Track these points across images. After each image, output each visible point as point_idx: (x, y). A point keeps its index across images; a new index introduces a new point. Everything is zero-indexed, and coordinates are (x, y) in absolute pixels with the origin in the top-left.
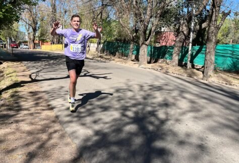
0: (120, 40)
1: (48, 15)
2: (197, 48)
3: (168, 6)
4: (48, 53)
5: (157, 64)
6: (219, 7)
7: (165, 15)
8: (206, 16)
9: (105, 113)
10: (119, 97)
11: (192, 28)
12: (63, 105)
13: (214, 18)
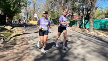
1: (32, 10)
2: (86, 21)
3: (75, 6)
5: (72, 27)
6: (94, 5)
7: (74, 9)
8: (90, 9)
10: (54, 39)
11: (84, 13)
12: (32, 43)
13: (92, 9)
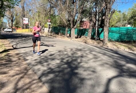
0: (61, 26)
1: (20, 13)
3: (85, 7)
4: (21, 34)
7: (84, 12)
9: (53, 61)
11: (97, 19)
13: (107, 14)
